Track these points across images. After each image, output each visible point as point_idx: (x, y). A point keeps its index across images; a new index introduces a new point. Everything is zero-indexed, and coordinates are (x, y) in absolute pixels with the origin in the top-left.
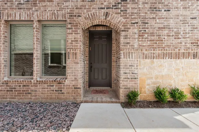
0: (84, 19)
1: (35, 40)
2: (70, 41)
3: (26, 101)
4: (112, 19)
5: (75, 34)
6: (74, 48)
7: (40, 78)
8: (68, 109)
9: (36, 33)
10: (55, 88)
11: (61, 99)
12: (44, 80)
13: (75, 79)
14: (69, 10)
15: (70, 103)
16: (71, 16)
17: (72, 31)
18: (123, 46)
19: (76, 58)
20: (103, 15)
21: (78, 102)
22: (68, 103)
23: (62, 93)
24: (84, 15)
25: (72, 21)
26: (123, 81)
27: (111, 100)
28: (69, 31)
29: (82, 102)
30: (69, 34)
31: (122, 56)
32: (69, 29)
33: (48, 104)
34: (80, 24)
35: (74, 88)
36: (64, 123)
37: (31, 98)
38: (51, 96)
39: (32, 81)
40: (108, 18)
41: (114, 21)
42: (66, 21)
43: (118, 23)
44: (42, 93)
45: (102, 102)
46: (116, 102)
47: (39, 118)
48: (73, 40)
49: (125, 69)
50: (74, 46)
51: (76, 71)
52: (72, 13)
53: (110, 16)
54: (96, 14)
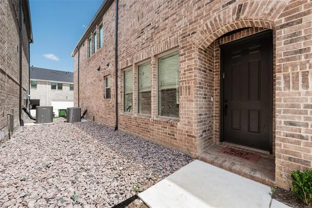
0: (200, 35)
1: (153, 76)
2: (182, 71)
3: (147, 138)
4: (254, 12)
5: (189, 60)
6: (188, 80)
7: (157, 117)
8: (176, 159)
9: (153, 69)
10: (168, 130)
11: (173, 145)
12: (158, 119)
13: (189, 122)
14: (181, 31)
15: (182, 154)
16: (184, 37)
17: (185, 57)
18: (283, 60)
19: (189, 94)
20: (231, 14)
21: (192, 156)
22: (180, 153)
23: (175, 139)
24: (201, 29)
25: (185, 44)
26: (283, 140)
27: (252, 174)
28: (182, 58)
29: (197, 158)
30: (182, 62)
31: (279, 83)
32: (182, 55)
33: (161, 147)
34: (194, 44)
35: (188, 135)
36: (164, 171)
37: (150, 137)
38: (165, 139)
39: (150, 119)
40: (243, 14)
41: (257, 15)
42: (178, 46)
43: (269, 14)
44: (157, 134)
45: (230, 170)
46: (263, 182)
47: (148, 157)
48: (186, 69)
49: (290, 115)
50: (188, 77)
51: (190, 111)
52: (184, 34)
53: (247, 9)
54: (219, 18)
